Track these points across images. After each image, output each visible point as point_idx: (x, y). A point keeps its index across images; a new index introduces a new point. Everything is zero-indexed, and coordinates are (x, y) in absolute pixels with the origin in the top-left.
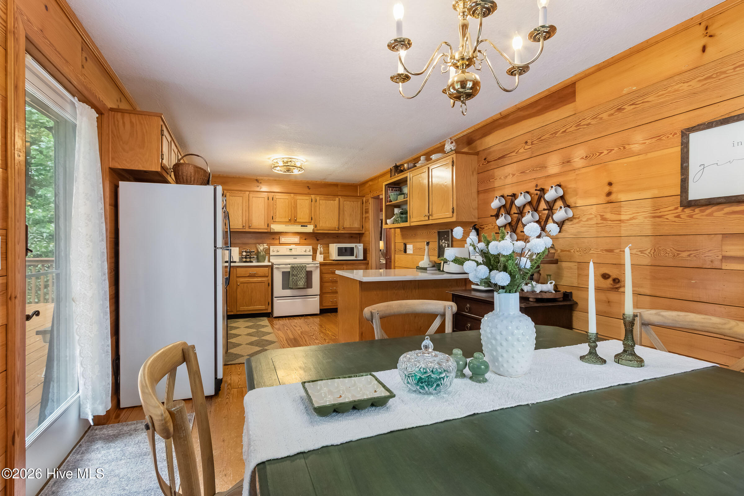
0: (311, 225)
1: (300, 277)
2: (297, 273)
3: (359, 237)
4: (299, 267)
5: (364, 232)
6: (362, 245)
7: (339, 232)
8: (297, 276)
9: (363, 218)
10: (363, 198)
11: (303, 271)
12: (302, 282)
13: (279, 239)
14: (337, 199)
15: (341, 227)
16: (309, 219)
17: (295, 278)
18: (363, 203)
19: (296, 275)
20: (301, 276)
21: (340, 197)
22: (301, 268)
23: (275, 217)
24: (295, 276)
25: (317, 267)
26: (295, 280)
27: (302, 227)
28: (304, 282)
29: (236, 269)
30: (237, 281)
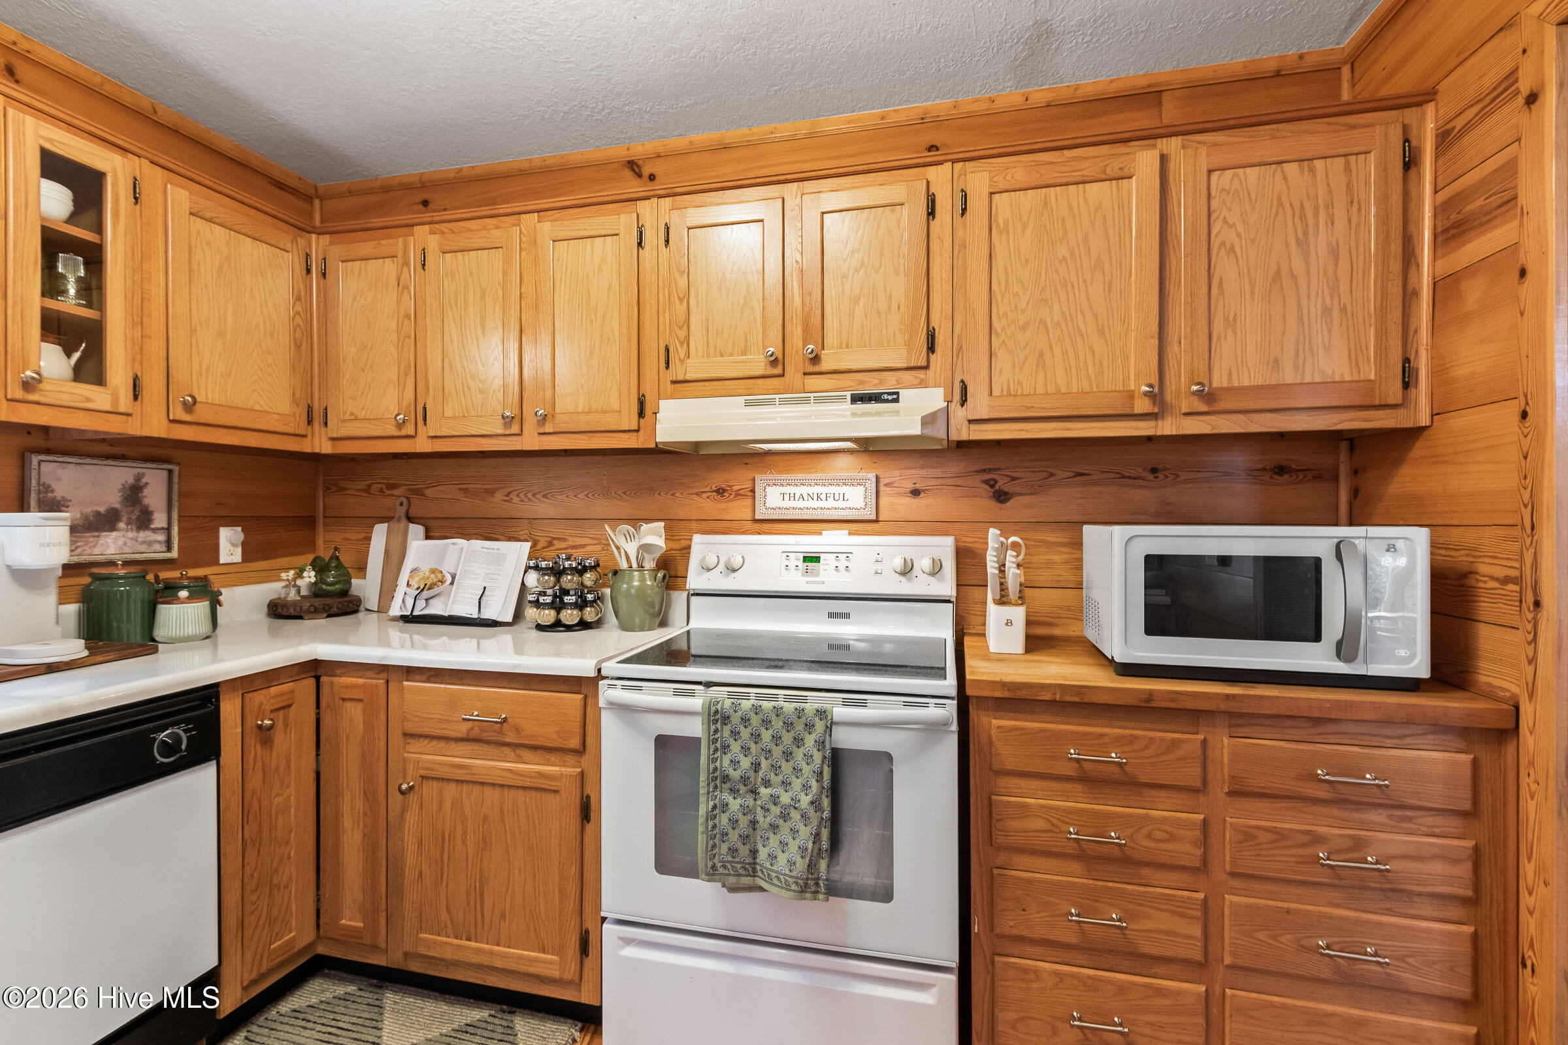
0: (922, 384)
1: (775, 800)
2: (756, 766)
3: (1355, 472)
4: (766, 723)
5: (1424, 420)
6: (1420, 537)
7: (1167, 427)
8: (754, 792)
9: (1409, 296)
10: (1411, 115)
11: (799, 754)
12: (793, 846)
13: (753, 491)
14: (1145, 160)
15: (1179, 383)
16: (909, 346)
17: (735, 804)
18: (1410, 162)
19: (744, 780)
20: (785, 799)
21: (1172, 145)
22: (789, 726)
23: (682, 353)
24: (734, 791)
25: (933, 728)
26: (734, 823)
27: (860, 407)
28: (803, 850)
29: (403, 687)
30: (405, 762)
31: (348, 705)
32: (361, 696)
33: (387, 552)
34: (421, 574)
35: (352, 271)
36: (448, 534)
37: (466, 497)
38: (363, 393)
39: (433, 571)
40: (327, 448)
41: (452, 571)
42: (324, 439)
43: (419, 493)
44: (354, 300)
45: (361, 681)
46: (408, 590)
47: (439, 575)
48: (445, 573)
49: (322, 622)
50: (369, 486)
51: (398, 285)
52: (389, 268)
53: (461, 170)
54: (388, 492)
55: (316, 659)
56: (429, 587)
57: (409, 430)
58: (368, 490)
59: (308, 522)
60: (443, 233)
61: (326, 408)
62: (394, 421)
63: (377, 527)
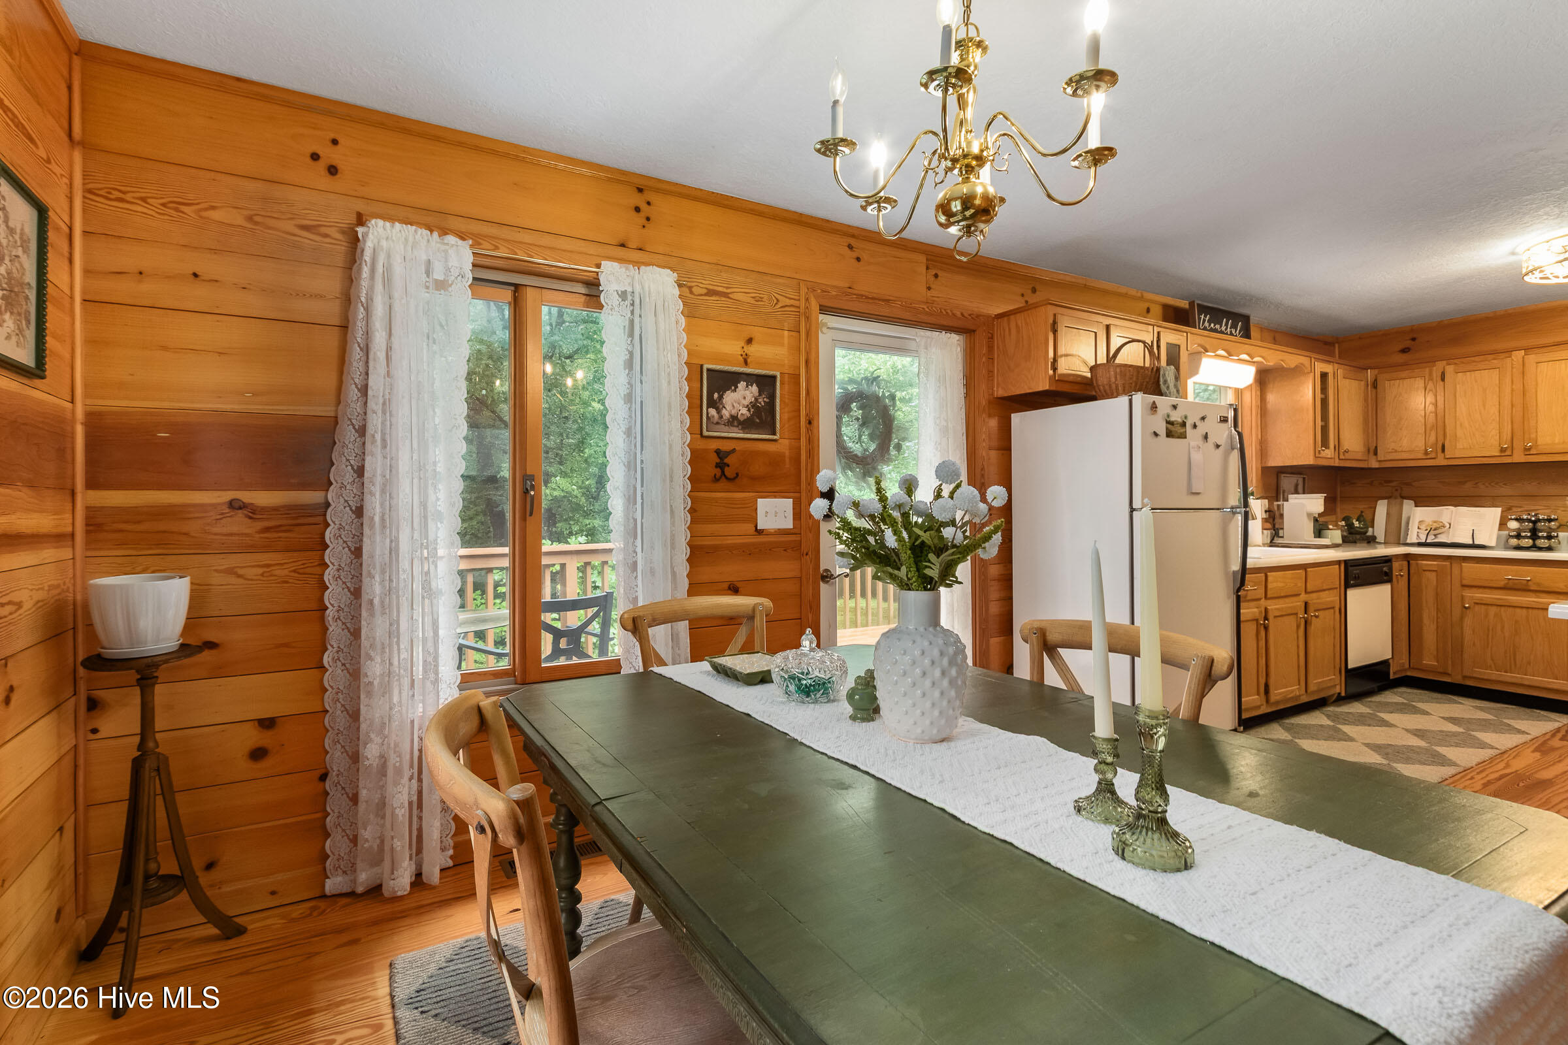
29: (1461, 566)
30: (1462, 597)
31: (1427, 573)
32: (1435, 569)
33: (1388, 514)
34: (1427, 523)
35: (1394, 385)
36: (1433, 505)
38: (1400, 440)
39: (1435, 522)
40: (1375, 465)
41: (1449, 521)
42: (1371, 461)
43: (1409, 485)
45: (1435, 563)
46: (1420, 531)
47: (1440, 524)
48: (1444, 522)
49: (1365, 545)
50: (1372, 481)
51: (1425, 389)
52: (1420, 383)
53: (1442, 321)
54: (1385, 485)
55: (1409, 553)
56: (1436, 529)
57: (1433, 455)
58: (1371, 483)
60: (1456, 364)
61: (1376, 447)
62: (1423, 452)
63: (1380, 502)
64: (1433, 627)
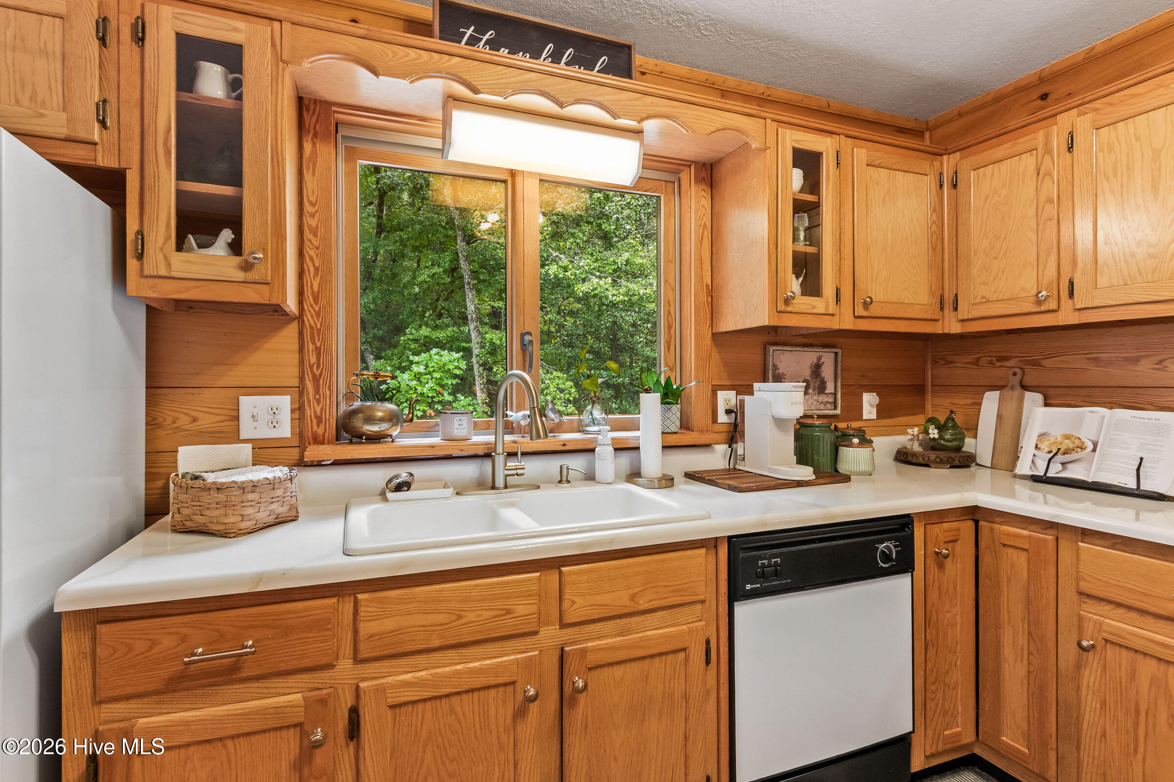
29: (1078, 548)
30: (1080, 618)
31: (1010, 551)
32: (1026, 546)
33: (999, 417)
34: (1053, 439)
35: (984, 175)
36: (1072, 403)
37: (1097, 366)
38: (995, 278)
39: (1067, 437)
40: (955, 328)
41: (1094, 438)
42: (953, 321)
43: (1036, 363)
44: (986, 199)
45: (1025, 533)
46: (1037, 452)
47: (1077, 442)
48: (1083, 439)
50: (978, 359)
51: (1038, 174)
52: (1028, 162)
54: (998, 364)
55: (977, 506)
56: (1064, 452)
57: (1053, 305)
58: (976, 362)
59: (920, 390)
60: (1097, 110)
61: (956, 295)
62: (1034, 299)
63: (988, 394)
64: (1021, 670)
